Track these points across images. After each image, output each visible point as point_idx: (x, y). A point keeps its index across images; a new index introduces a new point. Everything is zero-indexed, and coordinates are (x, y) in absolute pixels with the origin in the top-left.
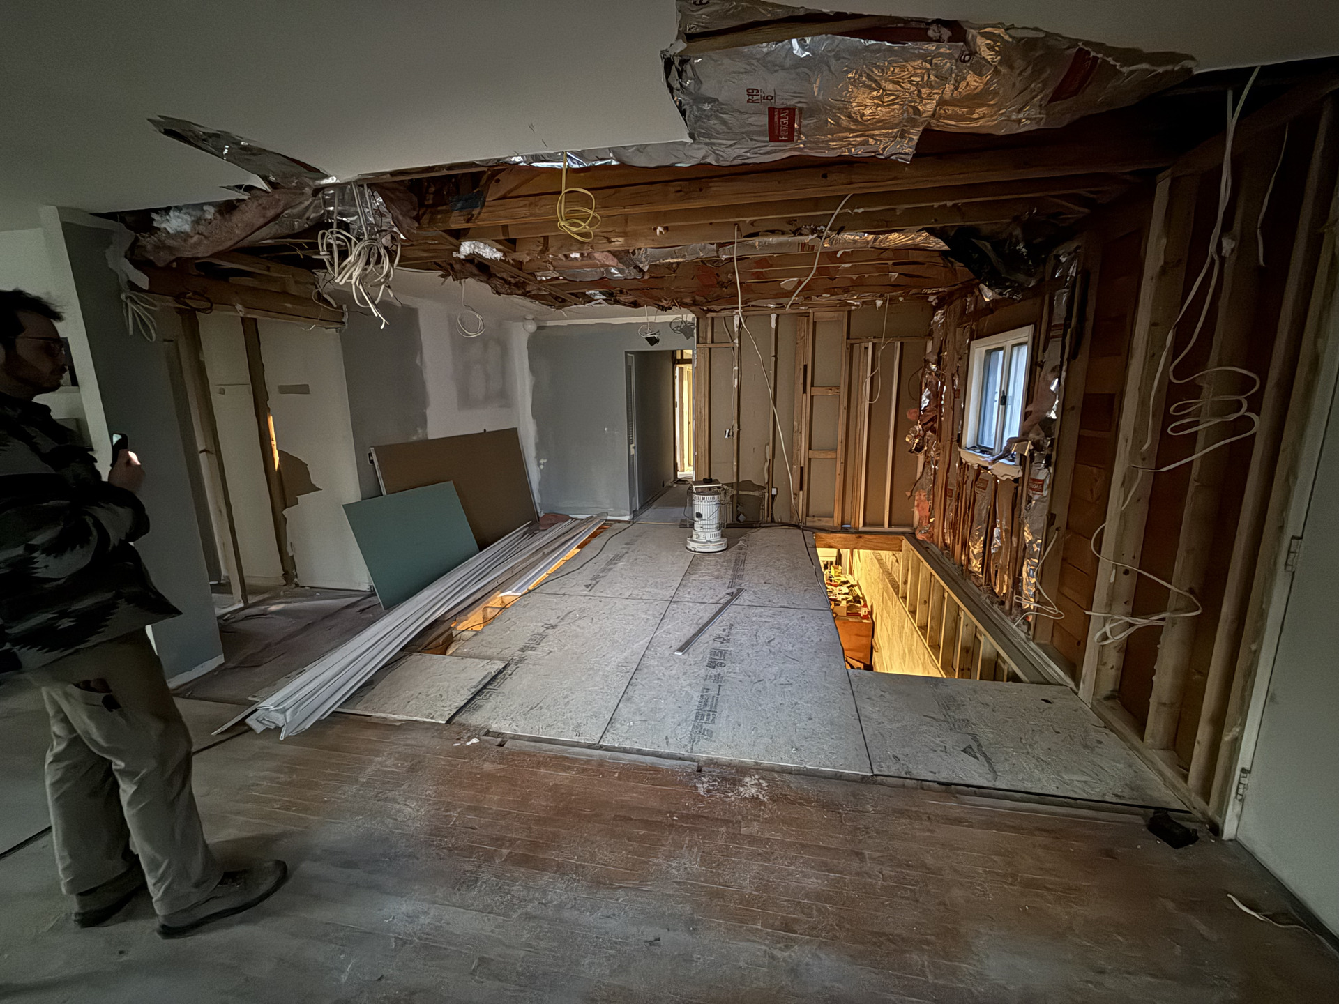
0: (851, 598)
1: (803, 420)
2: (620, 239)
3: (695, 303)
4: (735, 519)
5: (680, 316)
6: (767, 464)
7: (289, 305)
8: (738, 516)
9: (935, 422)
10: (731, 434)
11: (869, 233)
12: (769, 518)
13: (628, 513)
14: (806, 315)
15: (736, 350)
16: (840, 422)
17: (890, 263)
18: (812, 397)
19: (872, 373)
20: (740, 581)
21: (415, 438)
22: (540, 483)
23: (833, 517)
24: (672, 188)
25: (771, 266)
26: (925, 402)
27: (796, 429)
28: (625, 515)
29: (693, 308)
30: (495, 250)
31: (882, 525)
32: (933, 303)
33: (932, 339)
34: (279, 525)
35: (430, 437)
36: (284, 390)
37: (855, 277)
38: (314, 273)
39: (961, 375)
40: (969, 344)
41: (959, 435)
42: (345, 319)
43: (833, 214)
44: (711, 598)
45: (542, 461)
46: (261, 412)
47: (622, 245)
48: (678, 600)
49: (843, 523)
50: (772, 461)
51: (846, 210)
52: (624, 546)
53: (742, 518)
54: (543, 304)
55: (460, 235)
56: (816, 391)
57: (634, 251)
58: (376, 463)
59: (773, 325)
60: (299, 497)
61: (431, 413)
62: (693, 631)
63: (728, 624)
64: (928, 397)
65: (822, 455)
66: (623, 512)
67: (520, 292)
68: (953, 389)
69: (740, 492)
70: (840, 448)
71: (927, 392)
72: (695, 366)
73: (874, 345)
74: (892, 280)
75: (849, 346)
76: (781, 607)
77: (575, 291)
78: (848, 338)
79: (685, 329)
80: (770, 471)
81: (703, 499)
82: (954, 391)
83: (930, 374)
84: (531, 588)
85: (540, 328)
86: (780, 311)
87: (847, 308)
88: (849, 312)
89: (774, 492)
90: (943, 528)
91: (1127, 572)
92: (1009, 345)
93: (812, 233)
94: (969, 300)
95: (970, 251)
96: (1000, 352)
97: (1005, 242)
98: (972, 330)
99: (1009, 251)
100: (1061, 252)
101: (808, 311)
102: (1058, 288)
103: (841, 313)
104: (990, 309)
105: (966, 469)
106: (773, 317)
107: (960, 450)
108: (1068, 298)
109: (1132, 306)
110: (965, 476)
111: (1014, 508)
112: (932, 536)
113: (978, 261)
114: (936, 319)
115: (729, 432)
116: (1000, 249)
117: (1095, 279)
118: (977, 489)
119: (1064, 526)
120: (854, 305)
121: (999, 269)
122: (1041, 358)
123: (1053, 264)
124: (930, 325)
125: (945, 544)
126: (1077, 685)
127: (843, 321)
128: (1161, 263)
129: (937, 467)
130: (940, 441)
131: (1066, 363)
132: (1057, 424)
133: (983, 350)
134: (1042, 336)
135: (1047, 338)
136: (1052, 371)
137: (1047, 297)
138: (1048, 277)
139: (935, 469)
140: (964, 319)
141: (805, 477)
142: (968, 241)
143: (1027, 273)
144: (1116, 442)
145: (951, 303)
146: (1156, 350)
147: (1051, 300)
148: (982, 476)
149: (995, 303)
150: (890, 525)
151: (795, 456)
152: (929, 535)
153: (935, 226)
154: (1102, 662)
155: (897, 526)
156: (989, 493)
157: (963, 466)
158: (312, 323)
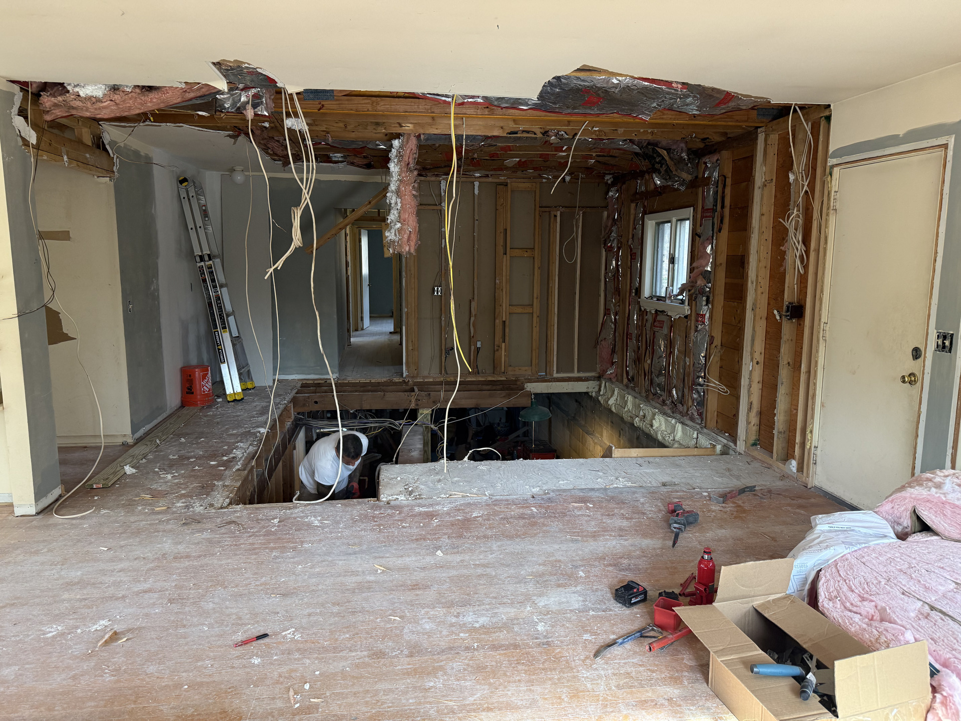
1: (504, 279)
4: (443, 372)
6: (473, 319)
10: (439, 291)
12: (475, 370)
14: (505, 184)
16: (535, 280)
18: (511, 258)
21: (152, 288)
27: (498, 286)
28: (332, 374)
31: (572, 371)
32: (609, 181)
33: (607, 210)
38: (101, 125)
39: (636, 240)
40: (643, 216)
41: (637, 288)
42: (115, 169)
49: (539, 371)
50: (477, 317)
59: (476, 192)
61: (160, 264)
70: (536, 304)
73: (562, 213)
74: (590, 164)
75: (541, 213)
78: (540, 206)
80: (475, 325)
82: (631, 254)
86: (483, 180)
87: (539, 180)
88: (541, 184)
89: (479, 344)
90: (626, 366)
91: (758, 363)
92: (674, 220)
93: (556, 136)
94: (639, 182)
95: (655, 155)
96: (666, 224)
97: (674, 150)
98: (644, 207)
99: (676, 157)
100: (707, 160)
101: (506, 181)
102: (708, 184)
103: (534, 184)
104: (659, 192)
105: (645, 315)
106: (477, 184)
107: (639, 300)
108: (714, 192)
109: (750, 202)
110: (645, 320)
111: (686, 337)
112: (616, 375)
113: (660, 163)
114: (611, 194)
115: (438, 289)
116: (672, 155)
117: (729, 181)
118: (656, 329)
119: (720, 344)
120: (545, 178)
121: (671, 168)
122: (699, 231)
123: (703, 168)
124: (606, 198)
125: (629, 380)
126: (735, 444)
127: (535, 191)
128: (763, 180)
129: (617, 317)
130: (619, 296)
131: (715, 234)
132: (712, 275)
133: (654, 222)
134: (699, 216)
135: (702, 217)
136: (707, 239)
137: (701, 189)
138: (700, 176)
139: (615, 319)
140: (637, 197)
141: (507, 330)
142: (654, 150)
143: (688, 172)
144: (747, 284)
145: (624, 183)
146: (764, 229)
147: (703, 192)
148: (659, 318)
149: (663, 188)
150: (579, 371)
151: (497, 311)
152: (614, 375)
153: (634, 138)
154: (748, 423)
155: (584, 371)
156: (665, 330)
157: (642, 313)
158: (99, 172)
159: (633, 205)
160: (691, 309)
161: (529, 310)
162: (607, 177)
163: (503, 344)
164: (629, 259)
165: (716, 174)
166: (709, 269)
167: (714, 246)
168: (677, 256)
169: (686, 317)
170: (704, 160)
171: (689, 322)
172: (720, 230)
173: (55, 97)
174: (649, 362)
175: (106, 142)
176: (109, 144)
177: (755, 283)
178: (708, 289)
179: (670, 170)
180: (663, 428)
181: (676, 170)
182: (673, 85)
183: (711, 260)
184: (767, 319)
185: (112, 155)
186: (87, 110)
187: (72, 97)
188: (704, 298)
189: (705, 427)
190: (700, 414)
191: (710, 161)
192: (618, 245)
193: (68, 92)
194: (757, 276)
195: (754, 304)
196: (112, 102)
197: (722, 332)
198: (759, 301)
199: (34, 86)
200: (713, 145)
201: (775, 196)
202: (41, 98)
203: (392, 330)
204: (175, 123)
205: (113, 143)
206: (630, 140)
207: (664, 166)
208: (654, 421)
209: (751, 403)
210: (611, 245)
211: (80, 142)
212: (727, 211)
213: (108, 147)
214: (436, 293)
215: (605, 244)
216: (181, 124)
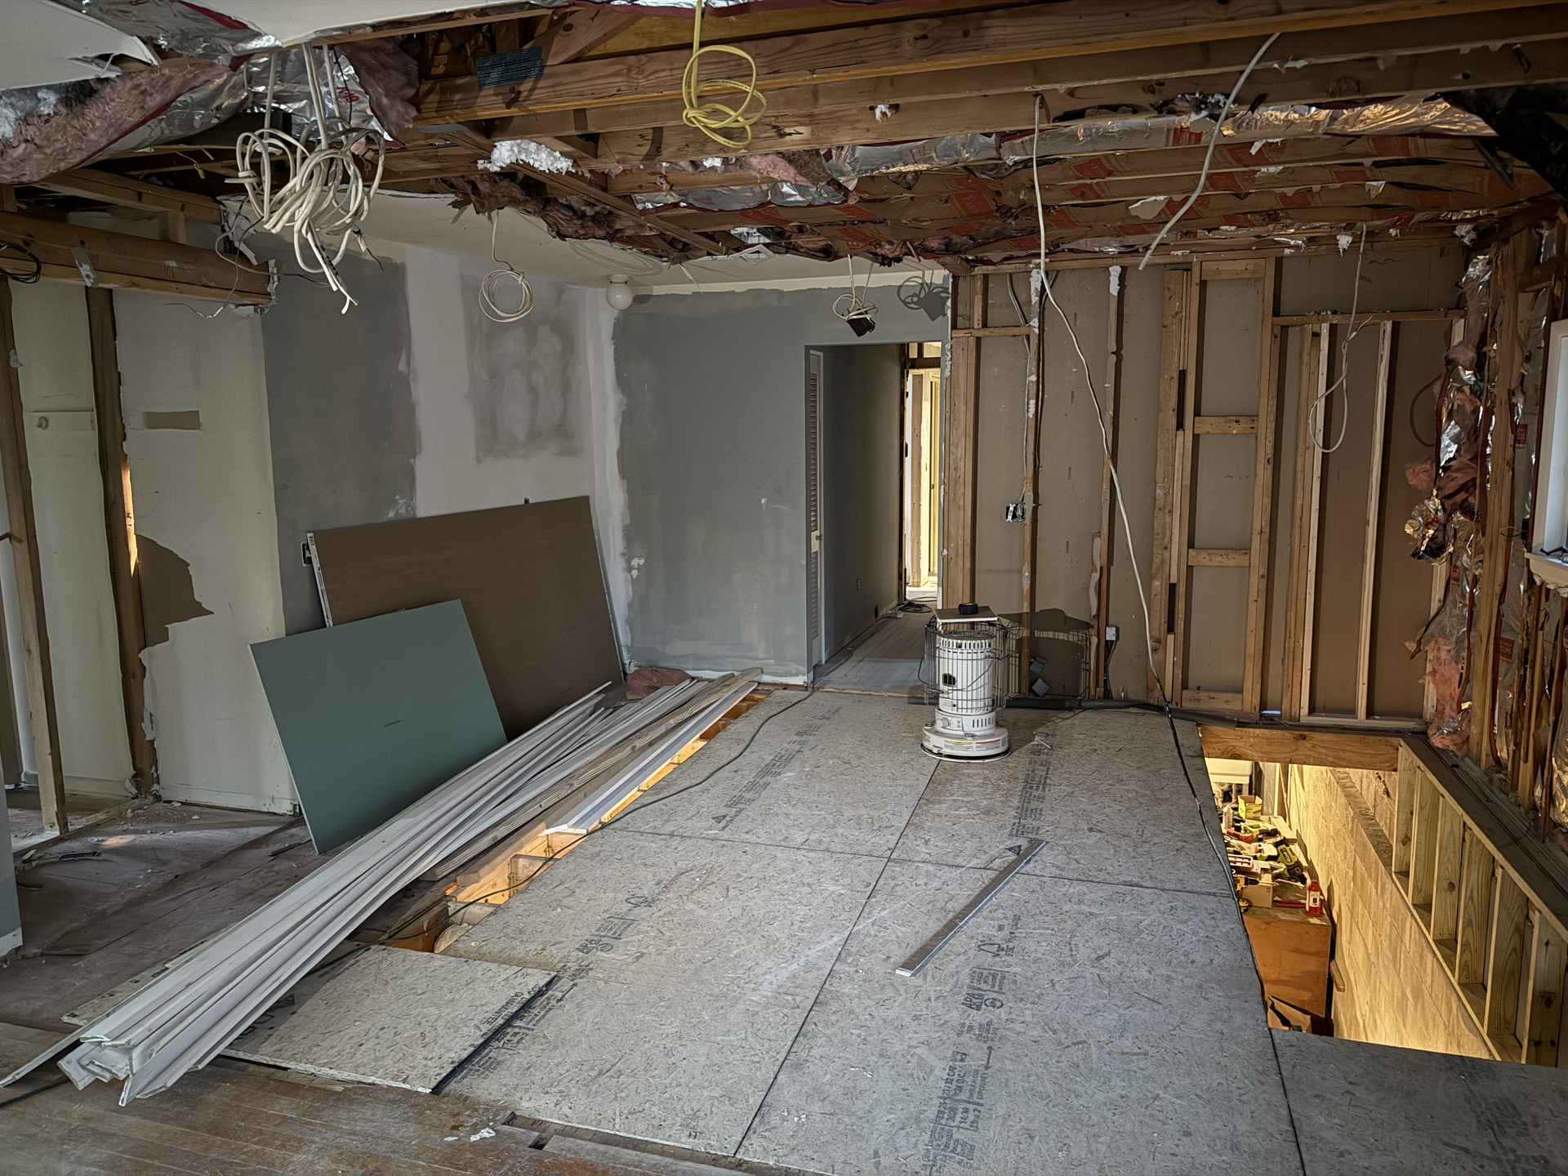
0: (1281, 867)
1: (1177, 486)
2: (800, 129)
3: (949, 249)
4: (1025, 690)
5: (920, 273)
6: (1096, 576)
7: (173, 264)
8: (1032, 683)
9: (1472, 494)
10: (1019, 513)
11: (1319, 106)
12: (1100, 691)
13: (805, 670)
14: (1186, 268)
15: (1034, 340)
16: (1258, 491)
17: (1368, 162)
18: (1196, 438)
19: (1329, 385)
20: (1036, 824)
21: (391, 515)
22: (630, 606)
23: (1241, 692)
24: (910, 30)
25: (1110, 174)
26: (1449, 450)
27: (1160, 504)
28: (796, 675)
29: (948, 259)
30: (557, 154)
31: (1352, 712)
32: (1466, 241)
33: (1464, 316)
34: (132, 677)
35: (422, 513)
36: (155, 421)
37: (1290, 192)
38: (220, 203)
39: (1531, 392)
40: (1548, 326)
41: (1525, 522)
42: (271, 288)
43: (1242, 72)
44: (975, 856)
45: (635, 562)
46: (110, 462)
47: (806, 141)
48: (904, 856)
49: (1263, 705)
50: (1106, 571)
51: (1268, 64)
52: (797, 738)
53: (1040, 687)
54: (645, 253)
55: (491, 129)
56: (1206, 425)
57: (830, 150)
58: (316, 564)
59: (1114, 289)
60: (172, 628)
61: (423, 467)
62: (934, 927)
63: (1010, 914)
64: (1455, 440)
65: (1217, 560)
66: (793, 667)
67: (602, 233)
68: (1513, 423)
69: (1037, 634)
70: (1258, 545)
71: (1452, 429)
72: (947, 374)
73: (1333, 329)
74: (1373, 195)
75: (1277, 331)
76: (1125, 884)
77: (709, 230)
78: (1276, 313)
79: (928, 301)
80: (1103, 590)
81: (960, 646)
82: (1514, 427)
83: (1460, 390)
84: (605, 818)
85: (639, 299)
86: (1129, 260)
87: (1275, 252)
88: (1279, 261)
89: (1110, 634)
90: (1492, 724)
93: (1197, 109)
94: (1543, 232)
98: (1553, 299)
101: (1188, 260)
103: (1262, 262)
105: (1546, 598)
106: (1114, 272)
107: (1528, 554)
112: (1466, 740)
114: (1472, 272)
115: (1015, 508)
120: (1286, 245)
124: (1459, 285)
125: (1496, 760)
127: (1264, 277)
129: (1475, 591)
130: (1483, 534)
139: (1470, 594)
140: (1538, 273)
141: (1180, 606)
145: (1506, 242)
150: (1369, 715)
151: (1157, 560)
152: (1460, 739)
155: (1383, 715)
157: (1537, 592)
159: (1525, 298)
161: (1237, 560)
162: (1462, 230)
163: (1171, 637)
164: (1511, 442)
175: (235, 237)
176: (246, 240)
185: (255, 262)
192: (1486, 402)
211: (159, 241)
213: (244, 249)
214: (1010, 517)
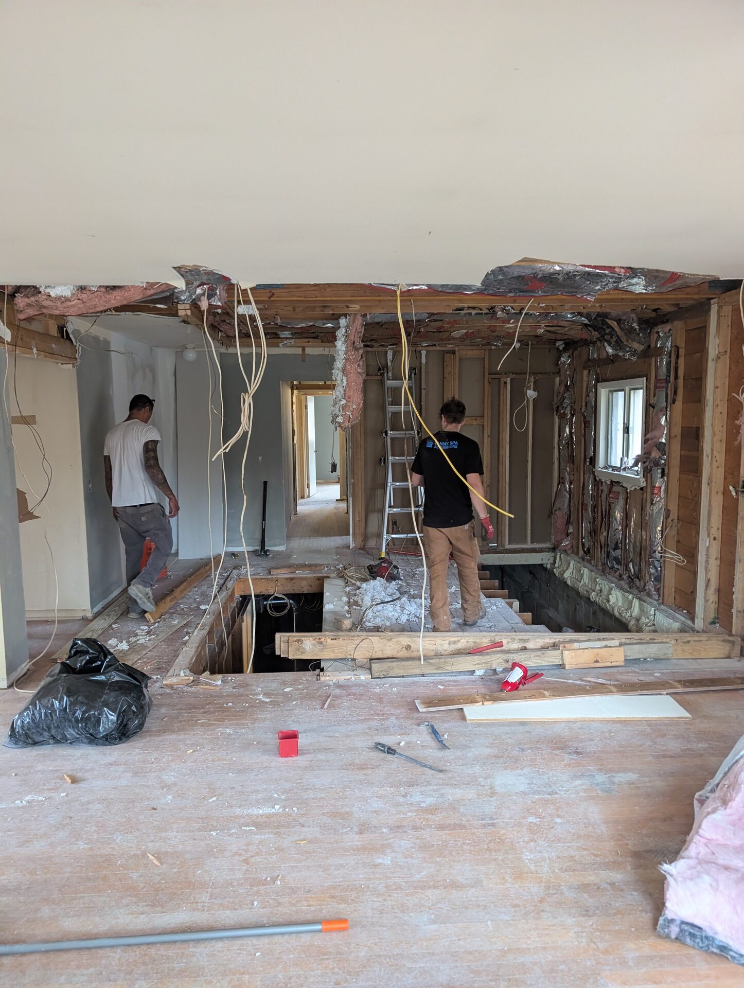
13: (284, 542)
14: (454, 352)
28: (279, 545)
31: (526, 542)
32: (560, 348)
33: (560, 376)
36: (14, 420)
40: (596, 384)
41: (591, 457)
42: (78, 356)
51: (534, 304)
59: (424, 360)
73: (512, 381)
75: (490, 381)
78: (489, 373)
82: (585, 422)
86: (430, 349)
87: (488, 347)
88: (490, 351)
90: (582, 538)
91: (715, 539)
92: (627, 389)
93: (502, 311)
94: (591, 348)
95: (605, 327)
96: (620, 393)
97: (625, 320)
98: (597, 374)
99: (627, 327)
100: (660, 330)
101: (454, 349)
102: (660, 355)
103: (483, 351)
104: (612, 360)
105: (600, 485)
106: (424, 353)
107: (594, 470)
108: (667, 362)
109: (704, 374)
110: (600, 491)
111: (642, 510)
112: (572, 547)
113: (610, 333)
114: (563, 359)
115: (384, 459)
116: (622, 326)
117: (682, 352)
118: (611, 500)
119: (676, 517)
120: (494, 345)
121: (622, 339)
122: (652, 402)
123: (656, 337)
124: (557, 364)
125: (585, 552)
126: (693, 622)
127: (484, 358)
128: (717, 352)
129: (572, 486)
130: (573, 464)
131: (669, 406)
132: (667, 447)
133: (607, 390)
134: (652, 386)
135: (656, 387)
136: (661, 410)
137: (653, 359)
138: (653, 346)
139: (570, 488)
140: (589, 364)
142: (603, 320)
143: (639, 342)
144: (702, 458)
145: (576, 349)
146: (718, 402)
147: (656, 362)
148: (615, 489)
149: (616, 356)
150: (532, 542)
152: (569, 547)
153: (582, 311)
154: (706, 601)
155: (539, 542)
156: (621, 502)
157: (597, 483)
158: (63, 360)
159: (586, 372)
160: (646, 481)
162: (558, 343)
165: (669, 344)
166: (664, 441)
167: (668, 417)
168: (631, 425)
169: (642, 489)
170: (656, 330)
171: (645, 495)
172: (674, 402)
173: (29, 298)
174: (605, 534)
175: (69, 331)
176: (72, 333)
177: (710, 457)
178: (663, 462)
179: (620, 340)
180: (620, 604)
181: (627, 341)
182: (616, 270)
183: (665, 432)
184: (723, 494)
185: (75, 343)
186: (56, 309)
187: (44, 297)
188: (660, 471)
189: (663, 603)
190: (658, 590)
191: (662, 330)
192: (571, 412)
193: (40, 292)
194: (712, 450)
195: (710, 479)
196: (79, 301)
197: (679, 505)
198: (714, 476)
199: (10, 288)
200: (665, 315)
201: (730, 368)
202: (16, 299)
203: (339, 498)
204: (133, 312)
205: (76, 332)
206: (578, 313)
207: (614, 337)
208: (610, 596)
209: (709, 580)
210: (564, 412)
211: (47, 335)
212: (681, 381)
213: (71, 336)
214: (382, 464)
215: (557, 411)
216: (139, 313)
